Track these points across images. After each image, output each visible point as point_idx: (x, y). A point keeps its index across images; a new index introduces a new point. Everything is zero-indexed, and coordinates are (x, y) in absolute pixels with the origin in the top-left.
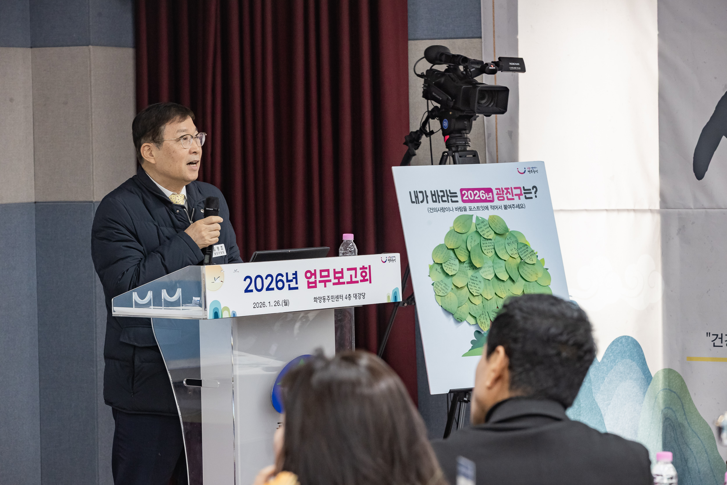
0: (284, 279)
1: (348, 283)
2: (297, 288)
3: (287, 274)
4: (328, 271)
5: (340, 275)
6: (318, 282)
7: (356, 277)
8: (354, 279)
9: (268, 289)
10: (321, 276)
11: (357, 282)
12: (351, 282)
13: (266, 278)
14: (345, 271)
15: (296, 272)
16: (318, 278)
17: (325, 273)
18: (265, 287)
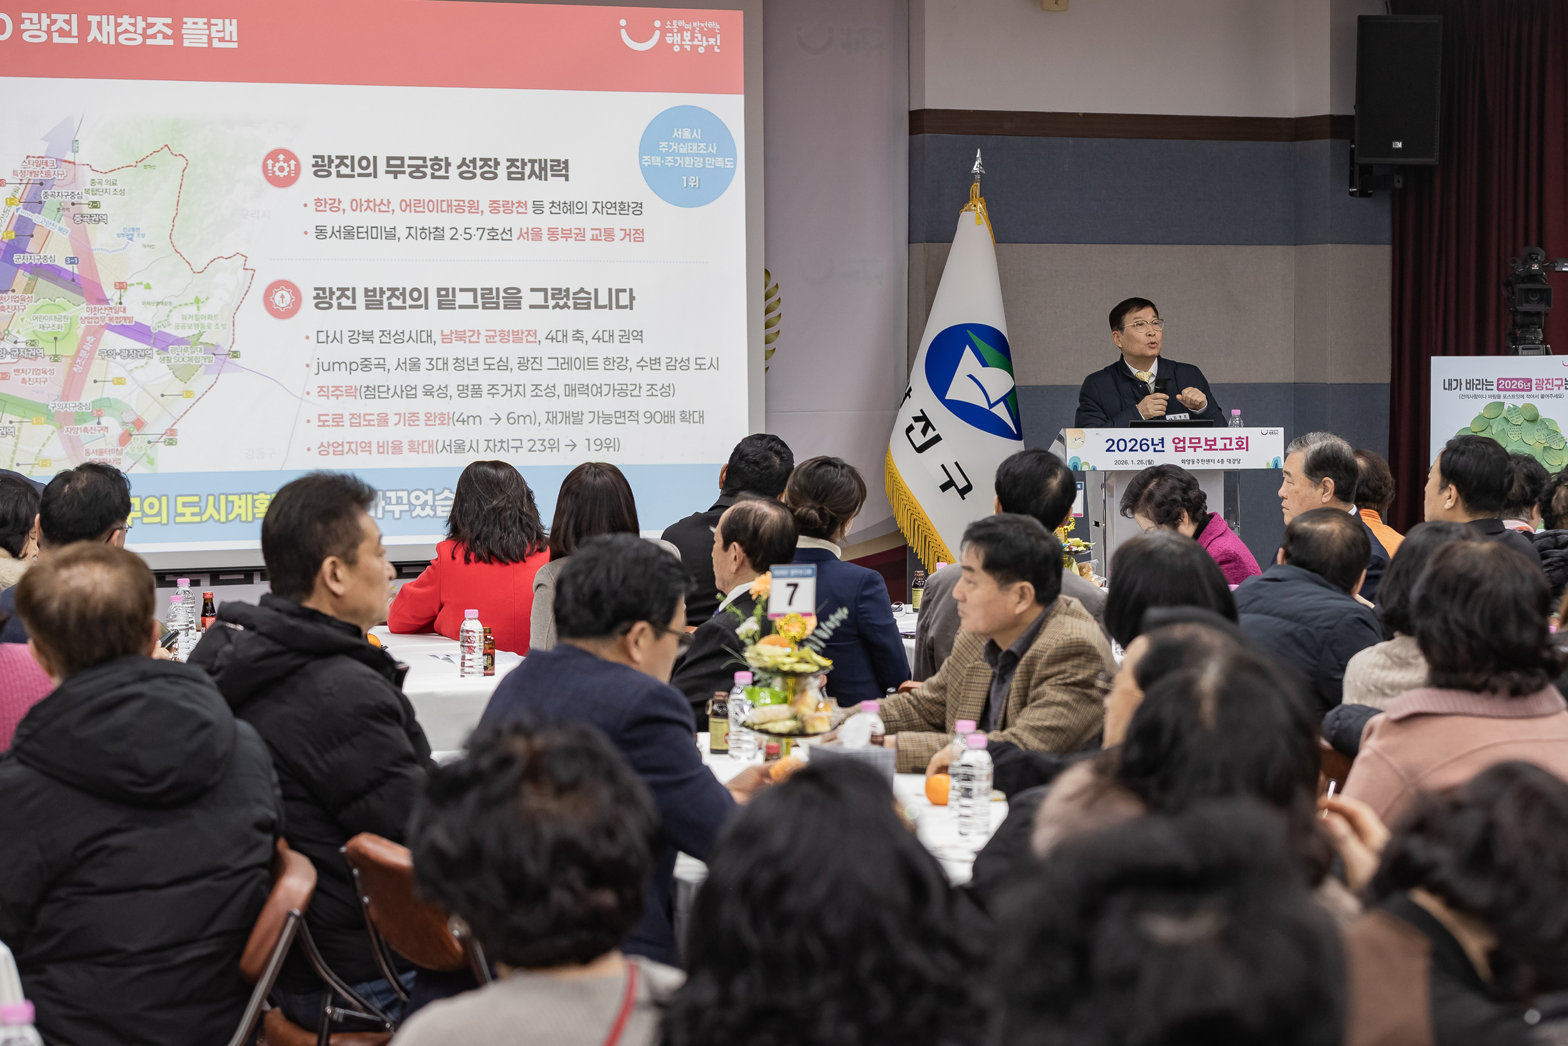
0: (1150, 443)
1: (1220, 450)
2: (1163, 451)
3: (1153, 439)
4: (1199, 439)
5: (1213, 443)
6: (1186, 447)
7: (1230, 445)
8: (1228, 447)
9: (1131, 450)
10: (1191, 443)
11: (1233, 449)
12: (1225, 449)
13: (1130, 441)
14: (1218, 440)
15: (1163, 438)
16: (1187, 444)
17: (1197, 441)
18: (1128, 448)
